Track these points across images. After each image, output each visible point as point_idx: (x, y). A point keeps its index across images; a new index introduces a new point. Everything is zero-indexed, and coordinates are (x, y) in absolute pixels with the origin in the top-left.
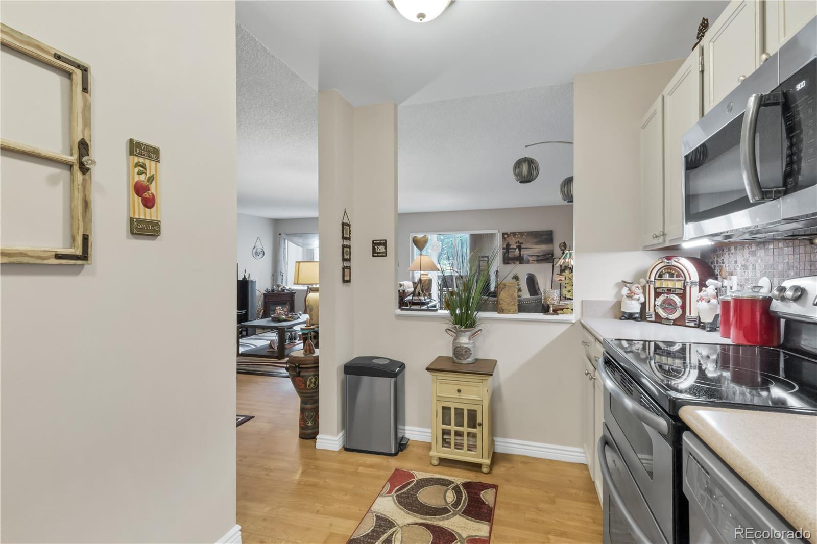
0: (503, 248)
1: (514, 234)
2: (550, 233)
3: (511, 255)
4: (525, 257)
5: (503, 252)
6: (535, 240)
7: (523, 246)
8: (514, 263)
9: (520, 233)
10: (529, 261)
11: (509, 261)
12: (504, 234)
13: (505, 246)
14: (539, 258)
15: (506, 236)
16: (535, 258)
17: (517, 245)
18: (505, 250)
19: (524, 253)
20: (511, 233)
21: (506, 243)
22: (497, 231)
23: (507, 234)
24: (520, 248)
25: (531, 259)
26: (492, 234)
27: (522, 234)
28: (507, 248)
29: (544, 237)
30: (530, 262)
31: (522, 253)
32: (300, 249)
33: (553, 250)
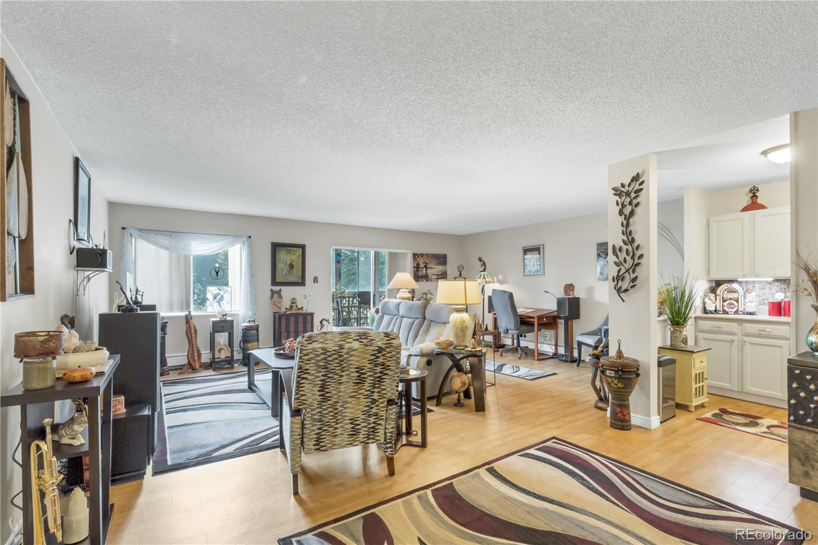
0: (414, 267)
1: (422, 255)
2: (445, 256)
3: (420, 274)
4: (430, 275)
5: (414, 271)
6: (437, 262)
7: (428, 266)
8: (423, 281)
9: (426, 255)
10: (432, 279)
11: (419, 279)
12: (414, 255)
13: (416, 266)
14: (439, 277)
15: (416, 256)
16: (436, 277)
17: (424, 264)
18: (416, 269)
19: (430, 272)
20: (420, 254)
21: (416, 263)
22: (410, 251)
23: (417, 254)
24: (426, 267)
25: (433, 277)
26: (405, 253)
27: (427, 255)
28: (417, 267)
29: (441, 259)
30: (434, 280)
31: (428, 272)
32: (164, 254)
33: (446, 271)
